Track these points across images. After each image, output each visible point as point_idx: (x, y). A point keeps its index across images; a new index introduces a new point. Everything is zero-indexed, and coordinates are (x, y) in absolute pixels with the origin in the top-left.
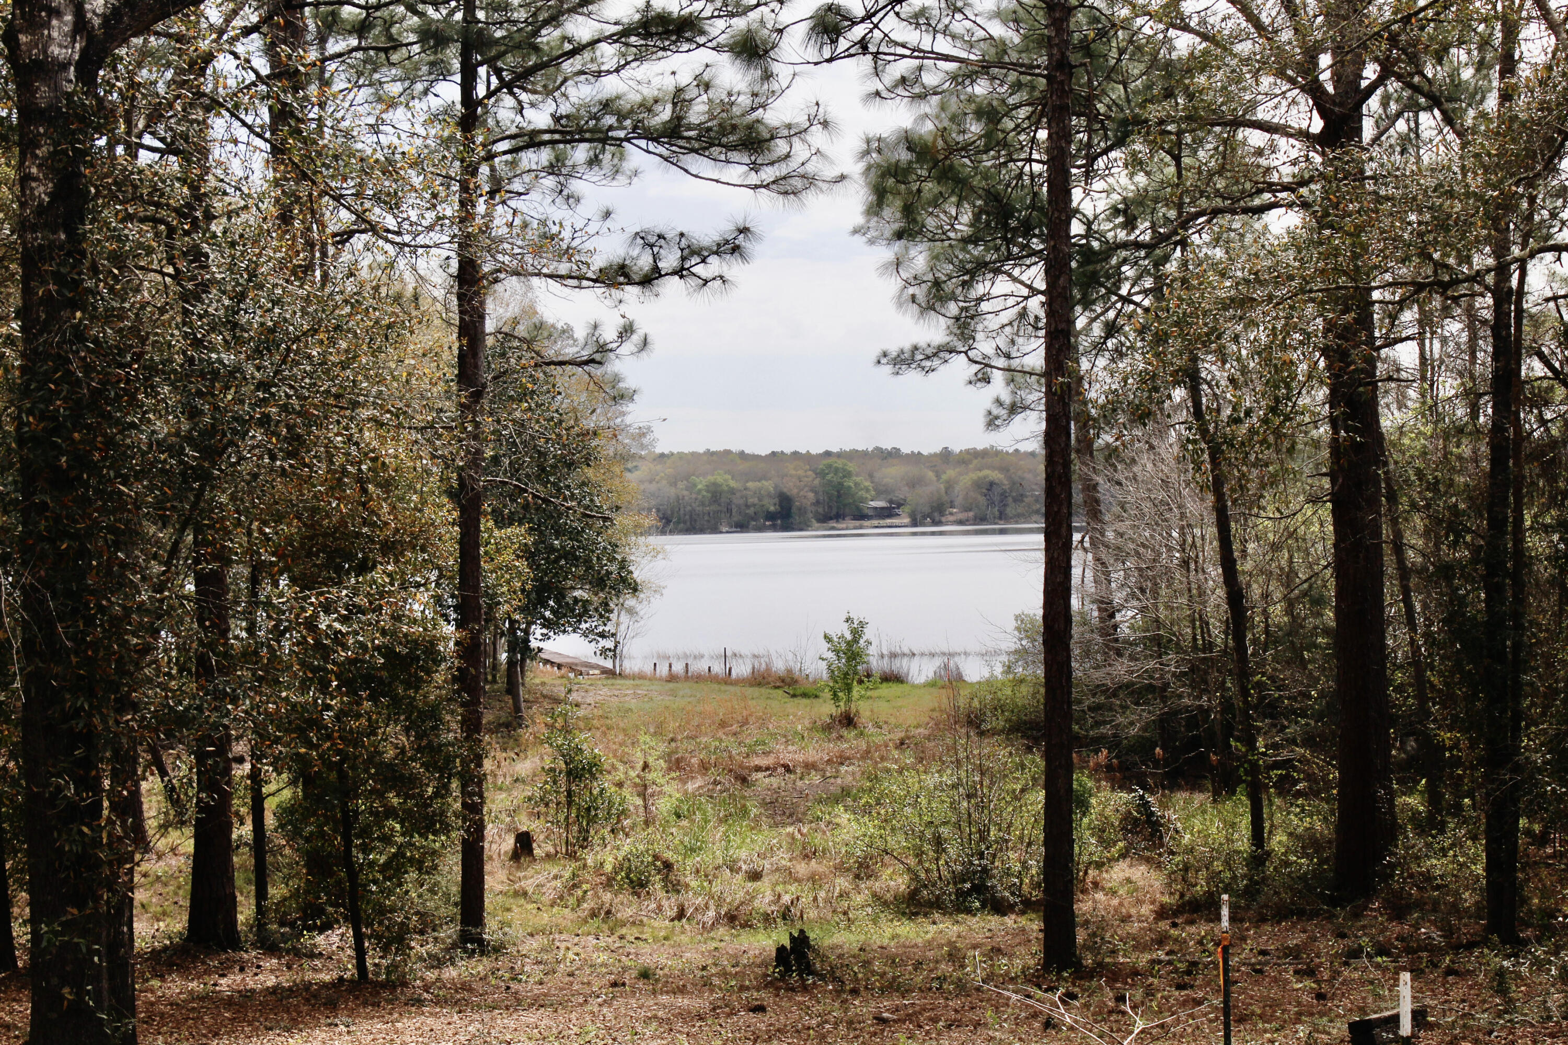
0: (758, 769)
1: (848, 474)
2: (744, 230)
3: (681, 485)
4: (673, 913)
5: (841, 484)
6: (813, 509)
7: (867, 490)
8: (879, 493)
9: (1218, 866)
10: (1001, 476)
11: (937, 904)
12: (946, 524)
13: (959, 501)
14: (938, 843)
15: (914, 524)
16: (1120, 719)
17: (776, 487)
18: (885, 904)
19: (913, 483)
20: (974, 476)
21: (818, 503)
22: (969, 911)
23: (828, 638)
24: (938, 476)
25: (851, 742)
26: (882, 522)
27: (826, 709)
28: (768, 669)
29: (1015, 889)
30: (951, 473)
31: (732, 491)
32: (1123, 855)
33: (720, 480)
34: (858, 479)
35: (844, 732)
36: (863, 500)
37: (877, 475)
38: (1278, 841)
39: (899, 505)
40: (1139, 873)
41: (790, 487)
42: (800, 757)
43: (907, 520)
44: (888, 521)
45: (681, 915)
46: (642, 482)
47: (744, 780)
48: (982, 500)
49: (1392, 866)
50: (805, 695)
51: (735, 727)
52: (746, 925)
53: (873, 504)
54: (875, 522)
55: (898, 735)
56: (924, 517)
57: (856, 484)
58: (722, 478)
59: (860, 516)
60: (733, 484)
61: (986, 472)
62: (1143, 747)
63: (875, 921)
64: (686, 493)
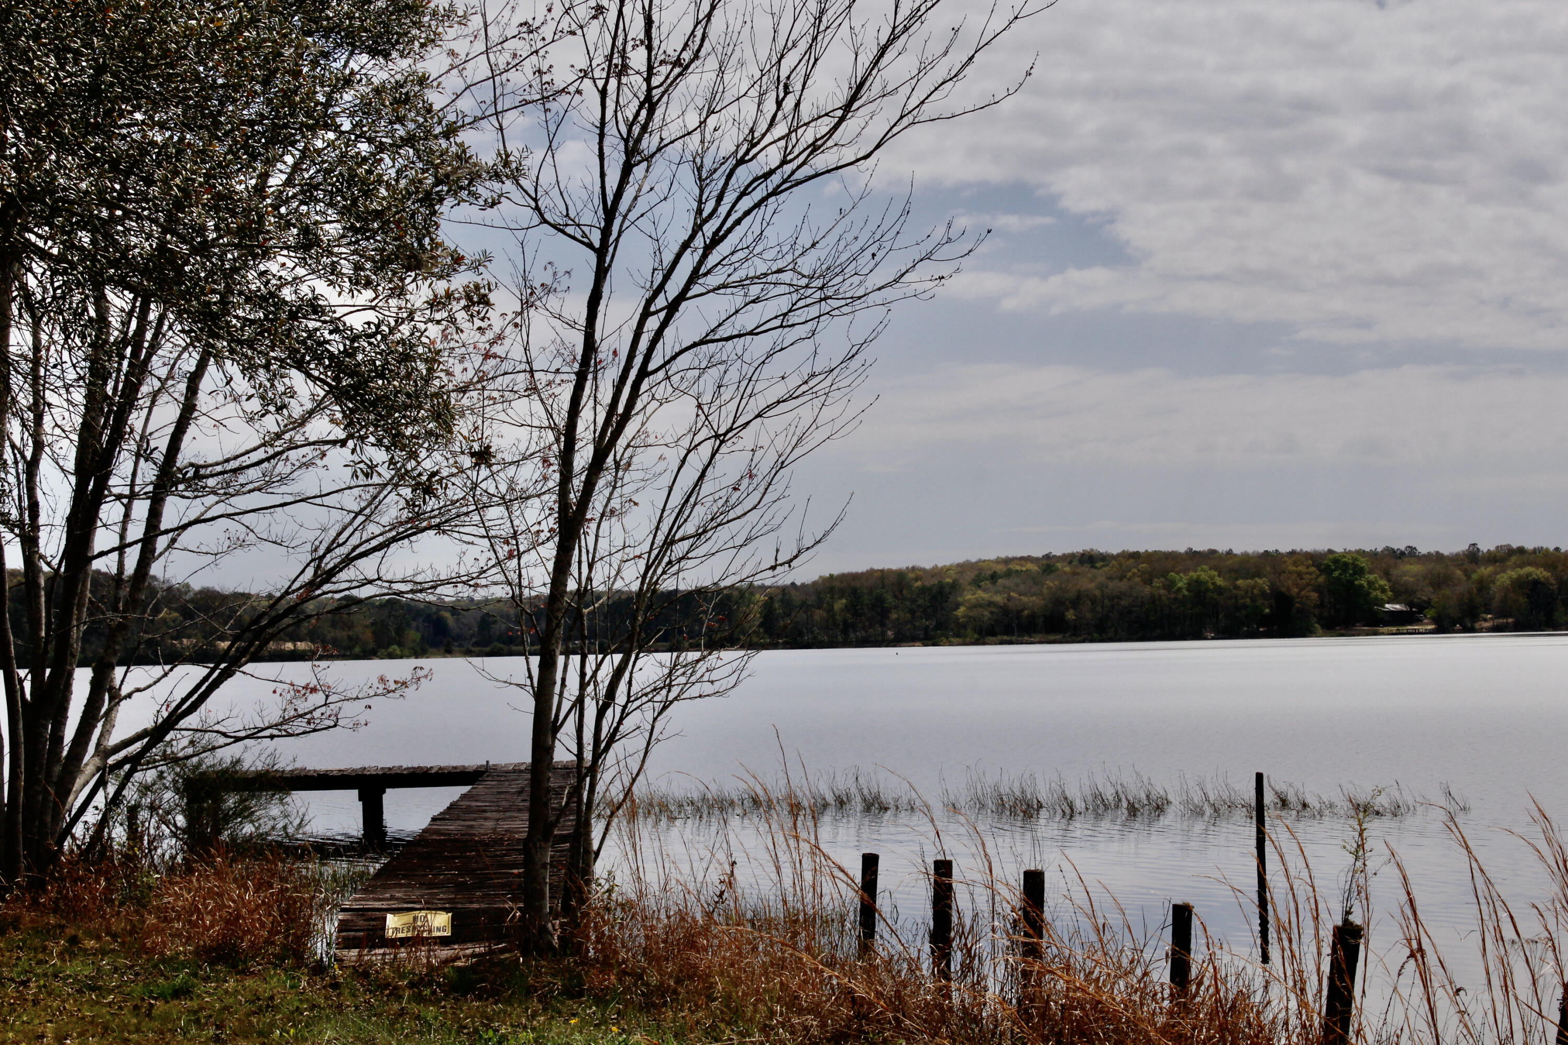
1: (1360, 571)
3: (1157, 583)
5: (1351, 583)
6: (1317, 611)
7: (1383, 591)
10: (1546, 574)
13: (1495, 604)
17: (1272, 586)
20: (1513, 574)
21: (1321, 605)
30: (1485, 571)
31: (1219, 590)
33: (1204, 577)
34: (1371, 577)
37: (1394, 572)
41: (1290, 586)
46: (1110, 578)
57: (1370, 583)
58: (1204, 574)
60: (1220, 581)
61: (1528, 569)
64: (1162, 592)
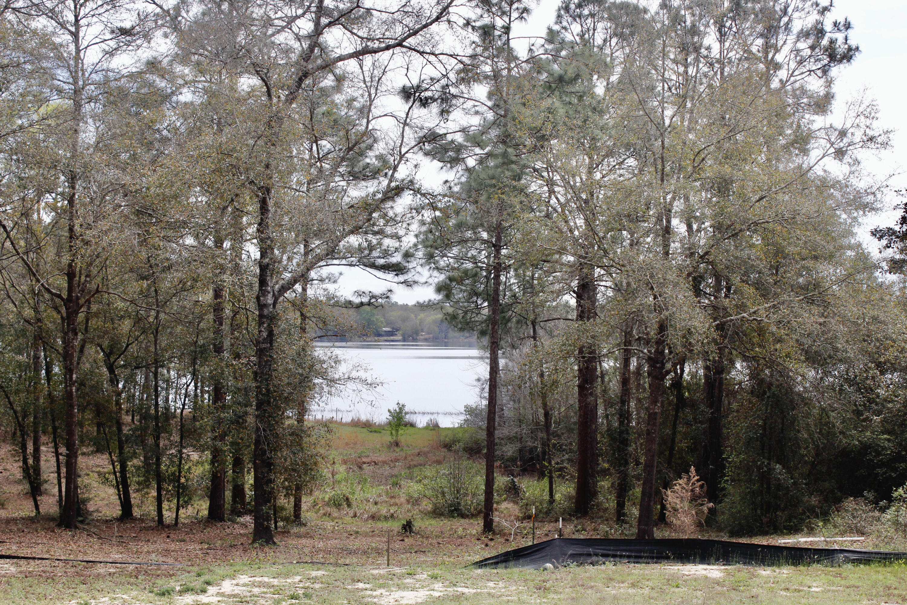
0: (364, 463)
2: (390, 291)
4: (352, 515)
8: (388, 324)
9: (538, 504)
11: (441, 514)
12: (419, 341)
14: (443, 493)
15: (404, 340)
16: (504, 449)
18: (426, 514)
19: (405, 320)
22: (453, 517)
23: (389, 411)
24: (416, 317)
25: (398, 453)
26: (389, 338)
27: (387, 438)
28: (359, 420)
29: (469, 510)
32: (505, 500)
35: (396, 448)
36: (381, 327)
38: (558, 496)
39: (397, 330)
40: (510, 505)
42: (380, 459)
43: (400, 338)
44: (392, 338)
45: (355, 516)
47: (360, 468)
48: (437, 329)
49: (593, 505)
50: (375, 432)
51: (352, 445)
52: (379, 519)
53: (384, 329)
54: (386, 338)
55: (417, 451)
56: (409, 336)
59: (379, 335)
62: (513, 460)
63: (422, 519)
